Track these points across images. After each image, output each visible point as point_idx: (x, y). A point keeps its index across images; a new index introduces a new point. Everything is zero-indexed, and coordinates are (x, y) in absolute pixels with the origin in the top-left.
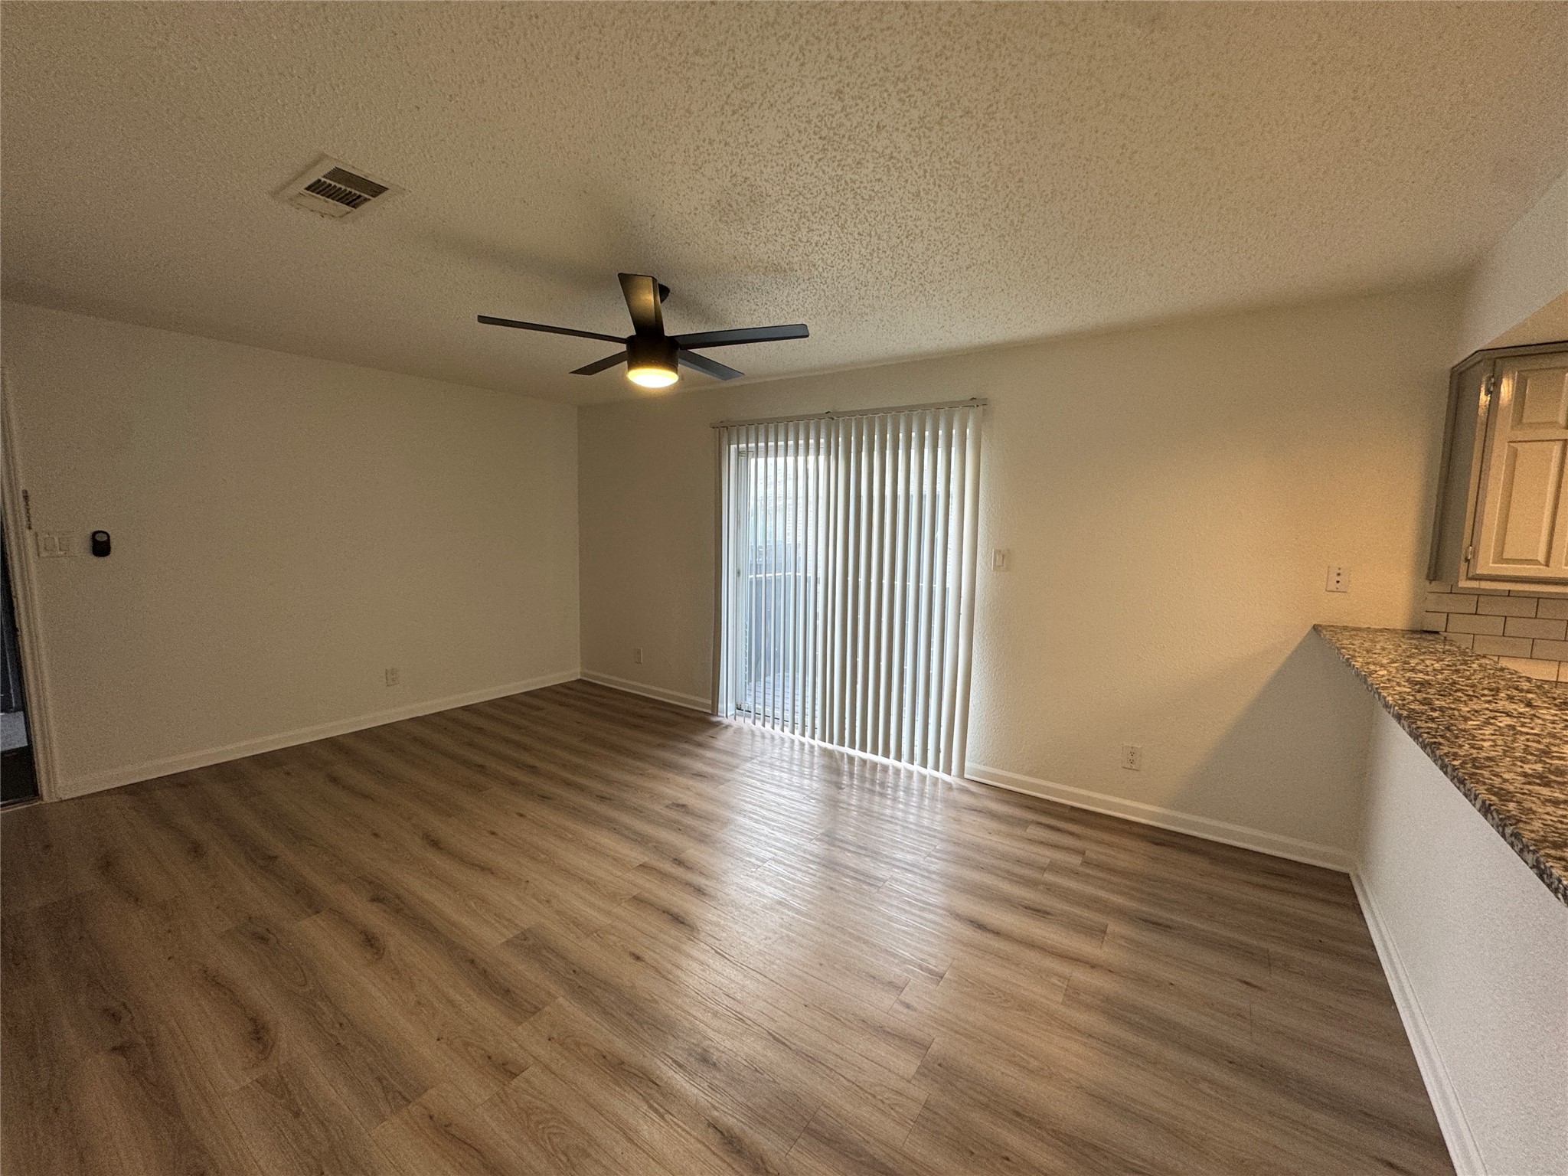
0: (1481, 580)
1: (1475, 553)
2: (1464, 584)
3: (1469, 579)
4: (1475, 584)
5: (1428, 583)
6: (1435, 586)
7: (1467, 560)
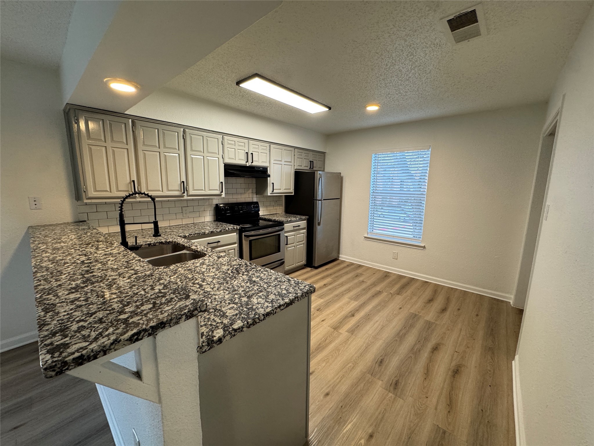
0: (91, 199)
1: (86, 188)
2: (86, 201)
3: (87, 199)
4: (89, 201)
5: (76, 201)
6: (79, 203)
7: (85, 192)
